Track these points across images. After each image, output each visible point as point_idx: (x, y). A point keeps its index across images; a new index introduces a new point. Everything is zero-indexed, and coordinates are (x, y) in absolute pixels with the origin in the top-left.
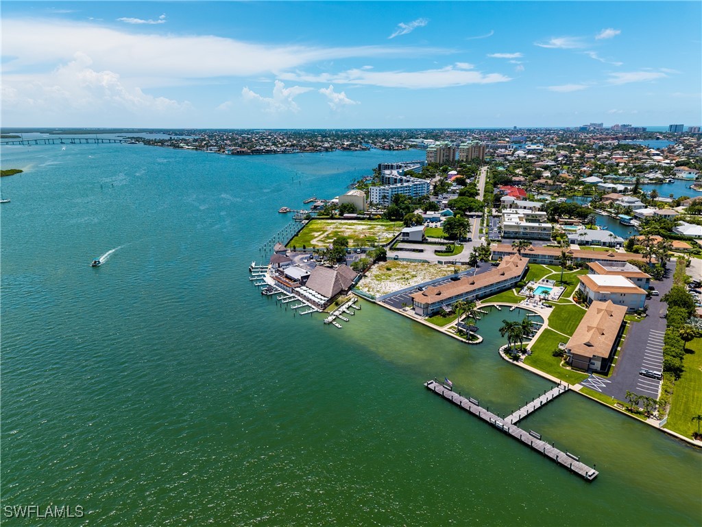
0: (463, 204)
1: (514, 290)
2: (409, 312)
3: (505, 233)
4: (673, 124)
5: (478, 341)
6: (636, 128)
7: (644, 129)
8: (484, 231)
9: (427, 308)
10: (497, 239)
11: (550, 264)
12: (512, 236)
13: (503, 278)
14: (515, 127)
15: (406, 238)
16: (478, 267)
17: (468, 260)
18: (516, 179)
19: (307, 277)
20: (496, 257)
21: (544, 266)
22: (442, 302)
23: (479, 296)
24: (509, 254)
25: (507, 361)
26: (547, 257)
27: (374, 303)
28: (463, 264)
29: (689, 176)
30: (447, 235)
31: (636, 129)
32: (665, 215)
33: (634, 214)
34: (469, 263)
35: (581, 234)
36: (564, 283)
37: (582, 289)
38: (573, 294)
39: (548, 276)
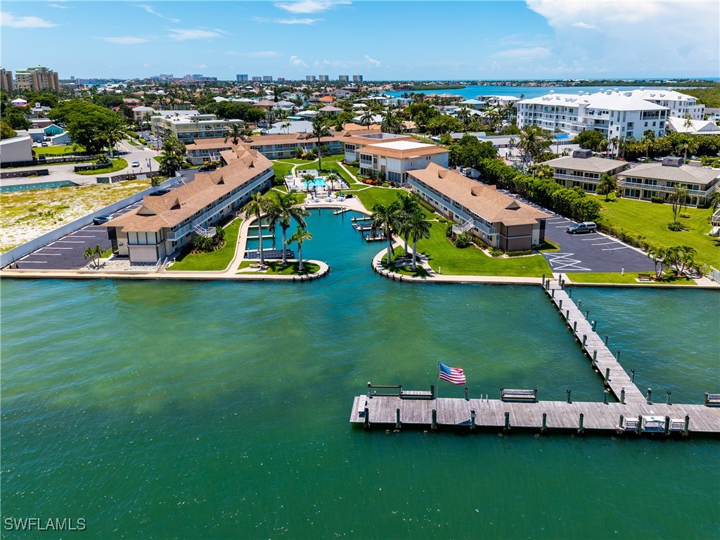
1: (274, 189)
2: (112, 267)
5: (321, 272)
8: (138, 143)
9: (163, 241)
20: (198, 159)
22: (189, 221)
23: (236, 205)
32: (333, 112)
33: (300, 116)
34: (159, 172)
35: (284, 126)
36: (325, 171)
37: (369, 167)
38: (355, 179)
39: (296, 169)
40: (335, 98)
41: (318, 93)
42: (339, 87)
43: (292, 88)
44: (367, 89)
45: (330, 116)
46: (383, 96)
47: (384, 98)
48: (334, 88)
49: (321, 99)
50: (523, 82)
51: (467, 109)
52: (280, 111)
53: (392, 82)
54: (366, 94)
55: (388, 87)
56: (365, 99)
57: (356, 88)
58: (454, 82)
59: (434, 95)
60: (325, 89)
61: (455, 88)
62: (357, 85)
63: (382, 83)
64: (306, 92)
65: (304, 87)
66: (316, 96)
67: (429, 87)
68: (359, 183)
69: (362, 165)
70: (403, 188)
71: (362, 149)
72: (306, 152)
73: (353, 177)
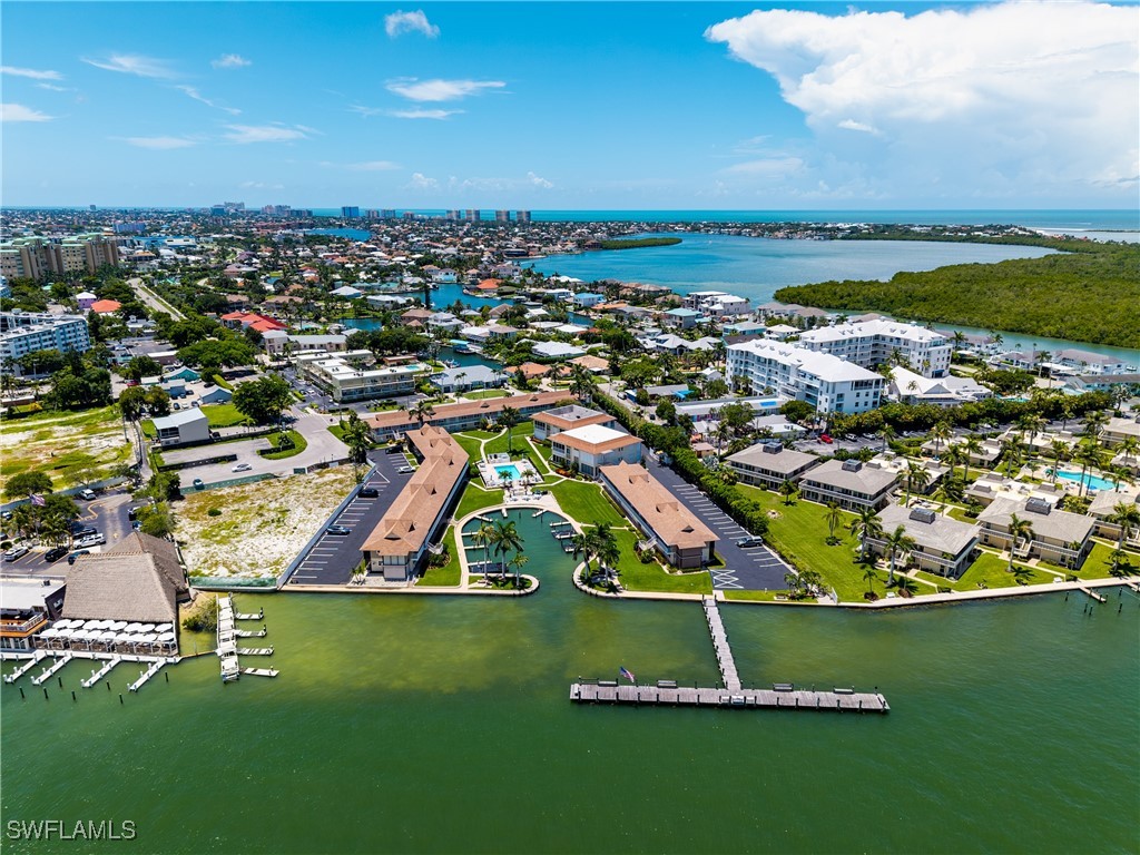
0: (215, 355)
1: (473, 483)
2: (369, 583)
3: (343, 394)
4: (345, 205)
5: (533, 588)
6: (297, 212)
7: (310, 213)
14: (93, 207)
15: (172, 440)
17: (346, 455)
18: (232, 298)
19: (61, 593)
20: (382, 437)
21: (459, 434)
22: (424, 542)
25: (606, 598)
27: (275, 592)
28: (341, 462)
29: (447, 277)
31: (299, 213)
34: (350, 458)
36: (515, 454)
37: (562, 455)
38: (548, 467)
39: (485, 449)
40: (500, 281)
41: (475, 272)
49: (481, 285)
66: (473, 276)
68: (552, 473)
69: (555, 452)
70: (596, 482)
71: (554, 437)
72: (491, 423)
73: (546, 463)
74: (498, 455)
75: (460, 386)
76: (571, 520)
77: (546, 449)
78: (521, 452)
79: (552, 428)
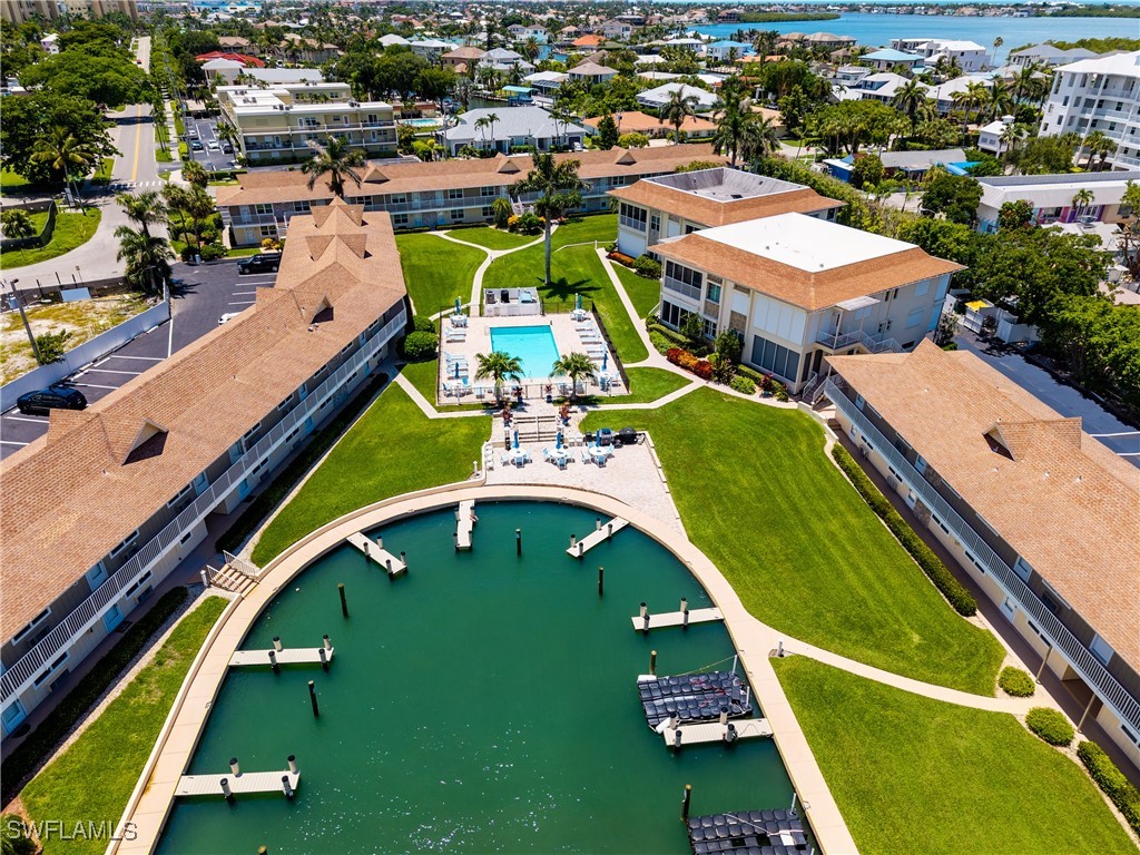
0: (75, 78)
1: (401, 380)
3: (249, 146)
8: (175, 155)
10: (228, 170)
11: (458, 223)
12: (275, 154)
13: (333, 338)
16: (178, 290)
17: (120, 269)
18: (228, 41)
20: (248, 231)
21: (441, 234)
24: (303, 207)
26: (440, 200)
28: (99, 289)
30: (18, 179)
32: (596, 77)
33: (530, 84)
34: (125, 279)
35: (482, 122)
36: (559, 291)
37: (693, 305)
38: (645, 337)
39: (487, 273)
40: (603, 38)
41: (572, 29)
42: (610, 16)
43: (527, 17)
44: (661, 19)
45: (589, 86)
46: (696, 36)
47: (698, 41)
48: (603, 17)
49: (577, 42)
50: (948, 7)
51: (920, 85)
52: (492, 72)
53: (704, 6)
54: (661, 32)
55: (700, 14)
56: (660, 42)
57: (642, 17)
58: (816, 7)
59: (796, 36)
60: (587, 18)
61: (821, 19)
62: (643, 10)
63: (687, 7)
64: (554, 26)
65: (551, 14)
66: (569, 34)
67: (773, 17)
68: (656, 360)
69: (670, 295)
70: (805, 408)
71: (671, 246)
72: (519, 210)
73: (640, 325)
74: (512, 292)
75: (486, 144)
76: (728, 604)
77: (646, 282)
78: (573, 289)
79: (665, 223)
